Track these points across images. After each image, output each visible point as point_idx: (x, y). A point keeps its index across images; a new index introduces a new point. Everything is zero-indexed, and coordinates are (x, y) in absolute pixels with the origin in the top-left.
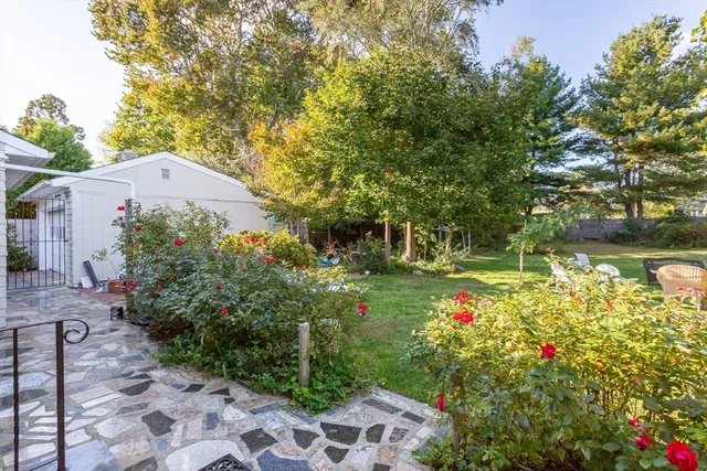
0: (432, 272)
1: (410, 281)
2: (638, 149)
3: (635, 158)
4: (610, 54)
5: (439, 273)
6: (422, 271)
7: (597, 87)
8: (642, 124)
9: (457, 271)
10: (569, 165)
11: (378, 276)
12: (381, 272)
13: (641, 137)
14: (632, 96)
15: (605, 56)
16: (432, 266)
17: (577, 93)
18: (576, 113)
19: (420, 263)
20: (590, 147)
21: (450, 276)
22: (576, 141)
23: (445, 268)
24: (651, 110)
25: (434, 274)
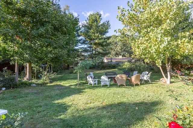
0: (41, 84)
1: (30, 90)
2: (95, 44)
3: (94, 46)
4: (88, 18)
5: (44, 84)
6: (36, 84)
7: (86, 26)
8: (96, 38)
9: (51, 82)
10: (79, 46)
11: (12, 90)
12: (13, 88)
13: (96, 41)
14: (93, 30)
15: (87, 18)
16: (40, 81)
17: (81, 27)
18: (81, 32)
19: (34, 81)
20: (84, 43)
21: (49, 85)
22: (81, 40)
23: (46, 82)
24: (98, 34)
25: (41, 85)
